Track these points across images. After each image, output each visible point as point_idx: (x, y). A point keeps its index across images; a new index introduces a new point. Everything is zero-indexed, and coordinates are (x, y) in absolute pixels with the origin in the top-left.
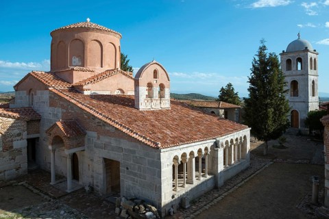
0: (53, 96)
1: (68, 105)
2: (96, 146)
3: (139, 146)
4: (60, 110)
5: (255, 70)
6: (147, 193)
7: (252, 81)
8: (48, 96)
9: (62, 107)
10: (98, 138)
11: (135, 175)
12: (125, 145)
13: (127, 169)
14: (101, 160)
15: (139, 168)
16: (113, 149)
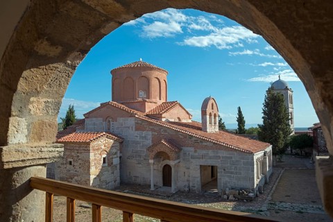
0: (140, 122)
1: (160, 129)
2: (193, 157)
3: (236, 153)
4: (150, 133)
5: (267, 105)
6: (243, 184)
7: (265, 112)
8: (134, 122)
9: (153, 130)
10: (196, 151)
11: (232, 173)
12: (223, 154)
13: (224, 170)
14: (199, 167)
15: (235, 167)
16: (210, 158)
